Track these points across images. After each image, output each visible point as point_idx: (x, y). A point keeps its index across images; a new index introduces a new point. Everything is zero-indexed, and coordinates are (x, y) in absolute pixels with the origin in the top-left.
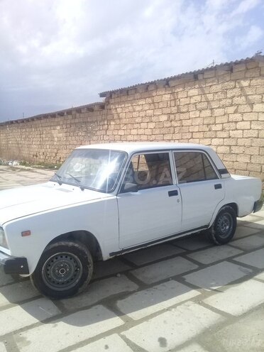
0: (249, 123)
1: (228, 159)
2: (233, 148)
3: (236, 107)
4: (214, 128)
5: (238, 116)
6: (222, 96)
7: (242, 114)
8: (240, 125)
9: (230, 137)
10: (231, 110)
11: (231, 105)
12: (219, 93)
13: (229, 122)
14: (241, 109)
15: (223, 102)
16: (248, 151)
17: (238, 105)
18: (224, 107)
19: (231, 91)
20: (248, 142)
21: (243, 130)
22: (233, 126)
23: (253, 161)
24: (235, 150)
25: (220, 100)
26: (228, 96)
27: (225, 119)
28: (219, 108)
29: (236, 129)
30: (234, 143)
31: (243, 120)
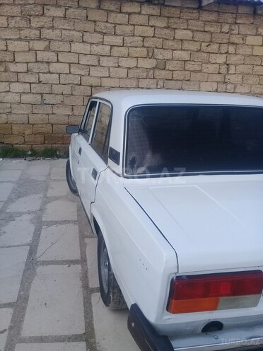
0: (67, 66)
1: (40, 111)
2: (46, 97)
3: (47, 43)
4: (12, 68)
5: (51, 56)
6: (23, 24)
7: (57, 53)
8: (54, 67)
9: (40, 82)
10: (39, 45)
11: (40, 39)
12: (18, 19)
13: (37, 62)
14: (55, 46)
15: (25, 33)
16: (67, 101)
17: (50, 40)
18: (27, 39)
19: (37, 19)
20: (67, 90)
21: (59, 74)
22: (44, 67)
23: (76, 113)
24: (49, 99)
25: (20, 29)
26: (34, 24)
27: (30, 57)
28: (20, 39)
29: (49, 72)
30: (47, 90)
31: (58, 61)
